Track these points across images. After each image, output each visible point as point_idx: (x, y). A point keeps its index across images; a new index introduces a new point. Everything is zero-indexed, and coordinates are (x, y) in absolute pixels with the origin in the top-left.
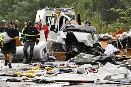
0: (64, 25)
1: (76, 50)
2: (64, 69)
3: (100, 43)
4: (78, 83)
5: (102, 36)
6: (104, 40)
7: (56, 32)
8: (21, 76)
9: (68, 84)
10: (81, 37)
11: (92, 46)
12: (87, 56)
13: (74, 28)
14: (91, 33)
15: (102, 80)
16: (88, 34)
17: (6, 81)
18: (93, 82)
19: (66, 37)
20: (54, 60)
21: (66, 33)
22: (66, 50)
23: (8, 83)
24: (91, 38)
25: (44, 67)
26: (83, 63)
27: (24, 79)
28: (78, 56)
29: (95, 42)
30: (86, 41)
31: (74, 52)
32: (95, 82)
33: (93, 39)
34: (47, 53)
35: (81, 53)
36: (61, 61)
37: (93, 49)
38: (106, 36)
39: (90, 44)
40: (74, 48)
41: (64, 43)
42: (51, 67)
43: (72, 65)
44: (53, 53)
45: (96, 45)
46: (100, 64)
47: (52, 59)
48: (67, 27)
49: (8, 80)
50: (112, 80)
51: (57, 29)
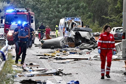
0: (74, 27)
1: (80, 41)
2: (73, 52)
3: (94, 38)
4: (79, 60)
5: (95, 33)
6: (96, 36)
7: (70, 31)
8: (48, 56)
9: (73, 60)
10: (83, 34)
11: (89, 39)
12: (86, 45)
13: (80, 29)
14: (89, 32)
15: (92, 58)
16: (87, 32)
17: (40, 58)
18: (87, 59)
19: (75, 35)
20: (68, 47)
21: (75, 32)
22: (75, 42)
23: (41, 59)
24: (89, 35)
25: (62, 51)
26: (84, 49)
27: (49, 58)
28: (81, 45)
29: (91, 37)
30: (86, 36)
31: (80, 42)
32: (88, 59)
33: (90, 35)
34: (64, 43)
35: (83, 43)
36: (72, 47)
37: (90, 41)
38: (97, 34)
39: (88, 38)
40: (79, 40)
41: (74, 37)
42: (66, 51)
43: (78, 50)
44: (67, 43)
45: (92, 39)
46: (93, 49)
47: (67, 46)
48: (75, 29)
49: (41, 58)
50: (98, 58)
51: (70, 30)
